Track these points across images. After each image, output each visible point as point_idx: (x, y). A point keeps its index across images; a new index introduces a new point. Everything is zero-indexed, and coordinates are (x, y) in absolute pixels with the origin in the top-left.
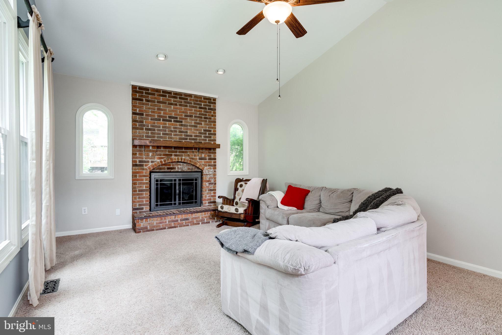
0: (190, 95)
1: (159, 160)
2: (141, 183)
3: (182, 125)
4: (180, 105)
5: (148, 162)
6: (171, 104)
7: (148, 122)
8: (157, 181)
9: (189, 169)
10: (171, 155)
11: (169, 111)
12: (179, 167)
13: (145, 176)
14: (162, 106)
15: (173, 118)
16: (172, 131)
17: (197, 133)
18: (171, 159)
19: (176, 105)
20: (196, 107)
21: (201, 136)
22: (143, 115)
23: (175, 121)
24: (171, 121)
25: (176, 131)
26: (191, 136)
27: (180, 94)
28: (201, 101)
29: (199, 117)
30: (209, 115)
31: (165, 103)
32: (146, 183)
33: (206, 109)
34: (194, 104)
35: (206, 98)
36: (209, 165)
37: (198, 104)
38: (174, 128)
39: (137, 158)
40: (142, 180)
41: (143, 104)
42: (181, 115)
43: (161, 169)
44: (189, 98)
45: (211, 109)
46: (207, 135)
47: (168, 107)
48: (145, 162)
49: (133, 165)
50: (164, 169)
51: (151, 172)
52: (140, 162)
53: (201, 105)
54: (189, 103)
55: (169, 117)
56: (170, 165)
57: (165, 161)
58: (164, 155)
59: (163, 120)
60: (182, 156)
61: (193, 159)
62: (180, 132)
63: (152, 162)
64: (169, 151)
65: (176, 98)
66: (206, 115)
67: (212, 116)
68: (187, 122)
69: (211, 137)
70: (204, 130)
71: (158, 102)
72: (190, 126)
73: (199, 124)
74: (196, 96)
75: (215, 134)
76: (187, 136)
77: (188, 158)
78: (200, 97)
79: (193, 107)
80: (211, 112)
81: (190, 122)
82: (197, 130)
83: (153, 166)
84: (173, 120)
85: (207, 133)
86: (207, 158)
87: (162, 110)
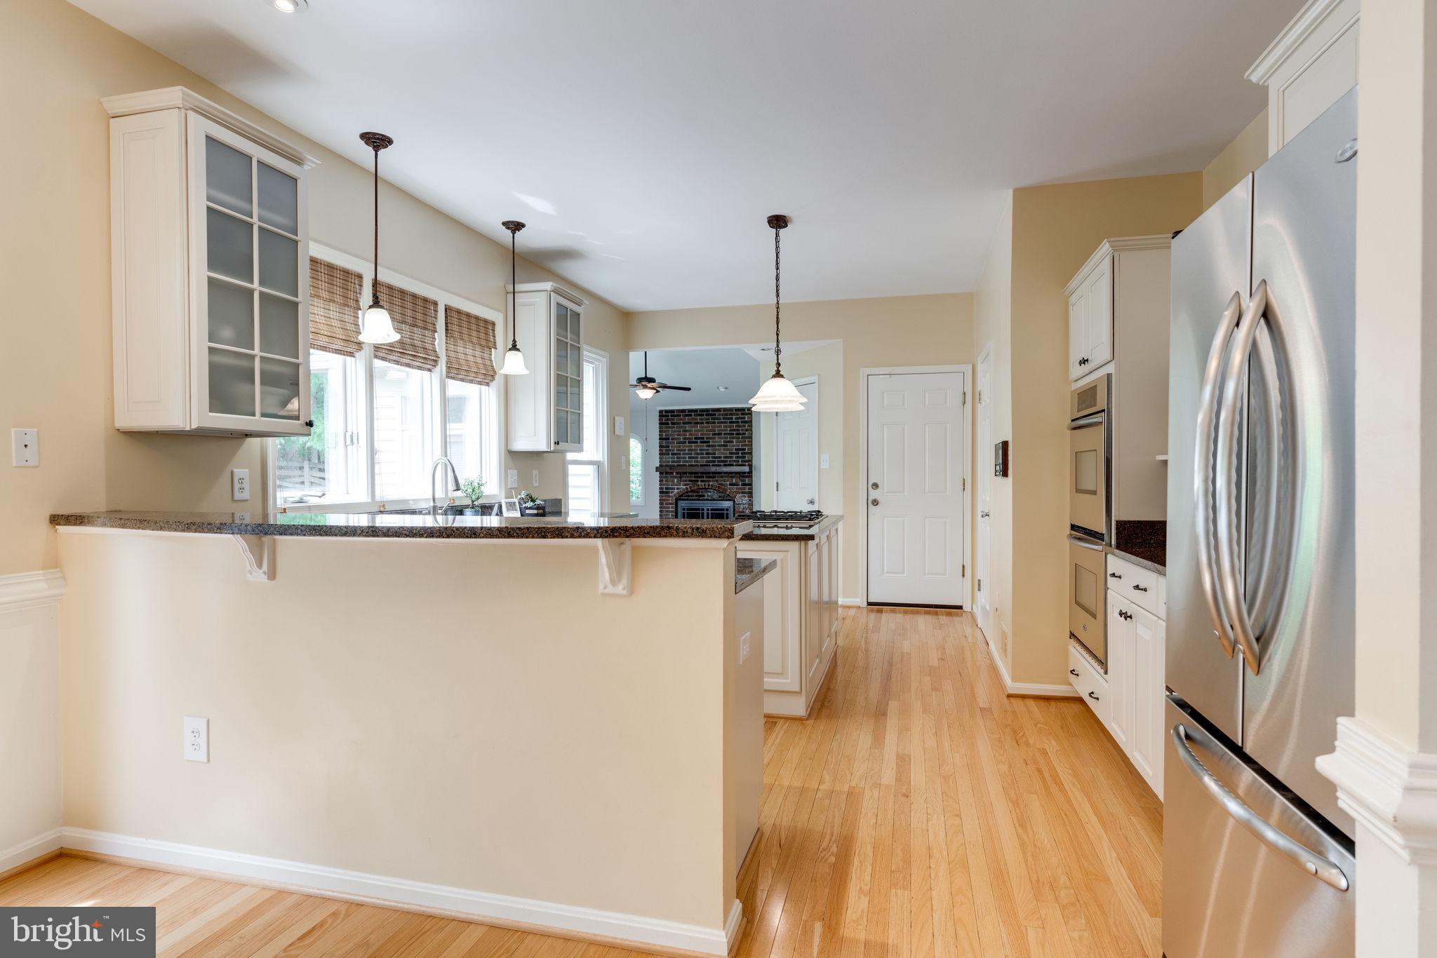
0: (718, 410)
1: (685, 487)
2: (667, 511)
3: (709, 446)
4: (707, 423)
5: (674, 489)
6: (698, 423)
7: (674, 447)
8: (684, 509)
9: (720, 497)
10: (698, 481)
11: (695, 431)
12: (709, 494)
13: (671, 504)
14: (688, 427)
15: (699, 438)
16: (698, 454)
17: (726, 454)
18: (698, 485)
19: (702, 423)
20: (726, 423)
21: (732, 457)
22: (668, 439)
23: (701, 442)
24: (697, 442)
25: (702, 454)
26: (720, 457)
27: (707, 410)
28: (732, 414)
29: (729, 434)
30: (742, 430)
31: (691, 423)
32: (672, 512)
33: (738, 422)
34: (724, 418)
35: (737, 410)
36: (742, 493)
37: (728, 419)
38: (700, 450)
39: (664, 485)
40: (669, 508)
41: (669, 428)
42: (709, 434)
43: (689, 496)
44: (717, 413)
45: (746, 422)
46: (740, 455)
47: (693, 427)
48: (671, 489)
49: (660, 492)
50: (692, 496)
51: (677, 500)
52: (666, 488)
53: (732, 418)
54: (717, 419)
55: (695, 438)
56: (698, 492)
57: (691, 487)
58: (690, 481)
59: (689, 443)
60: (709, 481)
61: (722, 485)
62: (707, 454)
63: (678, 489)
64: (695, 477)
65: (703, 415)
66: (738, 430)
67: (747, 430)
68: (716, 442)
69: (745, 457)
70: (736, 450)
71: (684, 423)
72: (719, 446)
73: (729, 442)
74: (725, 410)
75: (751, 453)
76: (715, 458)
77: (716, 484)
78: (731, 409)
79: (722, 423)
80: (745, 426)
81: (719, 441)
82: (727, 450)
83: (678, 493)
84: (699, 441)
85: (740, 452)
86: (740, 483)
87: (687, 431)
